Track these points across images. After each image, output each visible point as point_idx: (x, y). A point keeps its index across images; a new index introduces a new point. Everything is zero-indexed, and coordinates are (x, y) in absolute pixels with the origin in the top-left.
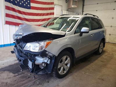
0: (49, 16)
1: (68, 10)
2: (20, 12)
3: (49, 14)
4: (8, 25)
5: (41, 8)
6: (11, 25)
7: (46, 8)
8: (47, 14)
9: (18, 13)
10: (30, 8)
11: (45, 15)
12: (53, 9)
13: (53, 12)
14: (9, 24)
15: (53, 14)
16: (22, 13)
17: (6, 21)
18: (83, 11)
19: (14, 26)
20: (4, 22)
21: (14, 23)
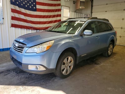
0: (56, 18)
1: (75, 12)
3: (56, 16)
5: (47, 10)
6: (17, 27)
7: (53, 10)
8: (54, 16)
10: (36, 10)
11: (51, 17)
12: (60, 10)
13: (60, 14)
14: (15, 27)
15: (60, 16)
17: (12, 24)
18: (92, 13)
19: (20, 29)
20: (10, 25)
21: (20, 25)
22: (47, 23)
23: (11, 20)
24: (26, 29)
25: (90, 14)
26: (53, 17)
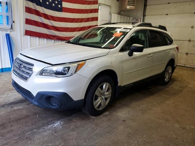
0: (90, 22)
1: (119, 13)
2: (46, 16)
3: (91, 20)
4: (29, 37)
6: (33, 36)
8: (88, 20)
9: (43, 18)
10: (61, 10)
12: (96, 11)
13: (97, 16)
15: (96, 19)
16: (50, 18)
17: (26, 30)
18: (144, 16)
19: (38, 38)
20: (23, 32)
21: (37, 33)
22: (77, 30)
23: (26, 25)
24: (47, 39)
25: (142, 18)
26: (85, 22)
